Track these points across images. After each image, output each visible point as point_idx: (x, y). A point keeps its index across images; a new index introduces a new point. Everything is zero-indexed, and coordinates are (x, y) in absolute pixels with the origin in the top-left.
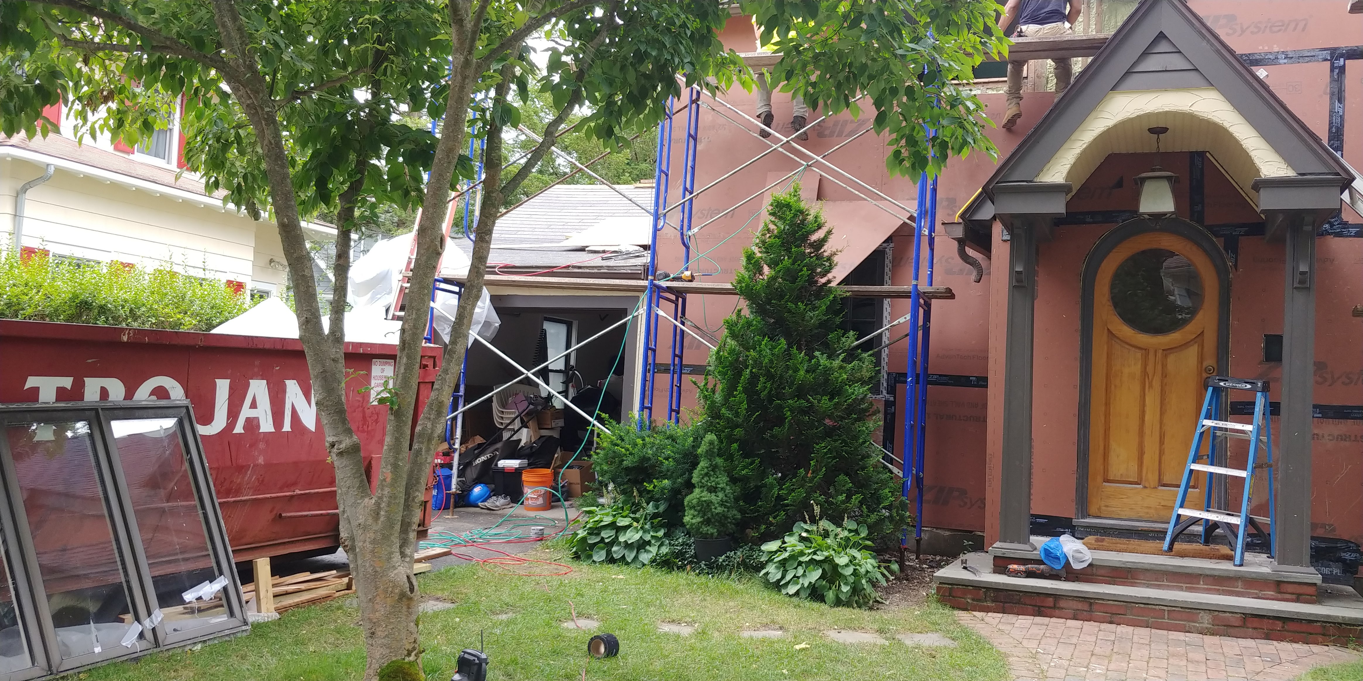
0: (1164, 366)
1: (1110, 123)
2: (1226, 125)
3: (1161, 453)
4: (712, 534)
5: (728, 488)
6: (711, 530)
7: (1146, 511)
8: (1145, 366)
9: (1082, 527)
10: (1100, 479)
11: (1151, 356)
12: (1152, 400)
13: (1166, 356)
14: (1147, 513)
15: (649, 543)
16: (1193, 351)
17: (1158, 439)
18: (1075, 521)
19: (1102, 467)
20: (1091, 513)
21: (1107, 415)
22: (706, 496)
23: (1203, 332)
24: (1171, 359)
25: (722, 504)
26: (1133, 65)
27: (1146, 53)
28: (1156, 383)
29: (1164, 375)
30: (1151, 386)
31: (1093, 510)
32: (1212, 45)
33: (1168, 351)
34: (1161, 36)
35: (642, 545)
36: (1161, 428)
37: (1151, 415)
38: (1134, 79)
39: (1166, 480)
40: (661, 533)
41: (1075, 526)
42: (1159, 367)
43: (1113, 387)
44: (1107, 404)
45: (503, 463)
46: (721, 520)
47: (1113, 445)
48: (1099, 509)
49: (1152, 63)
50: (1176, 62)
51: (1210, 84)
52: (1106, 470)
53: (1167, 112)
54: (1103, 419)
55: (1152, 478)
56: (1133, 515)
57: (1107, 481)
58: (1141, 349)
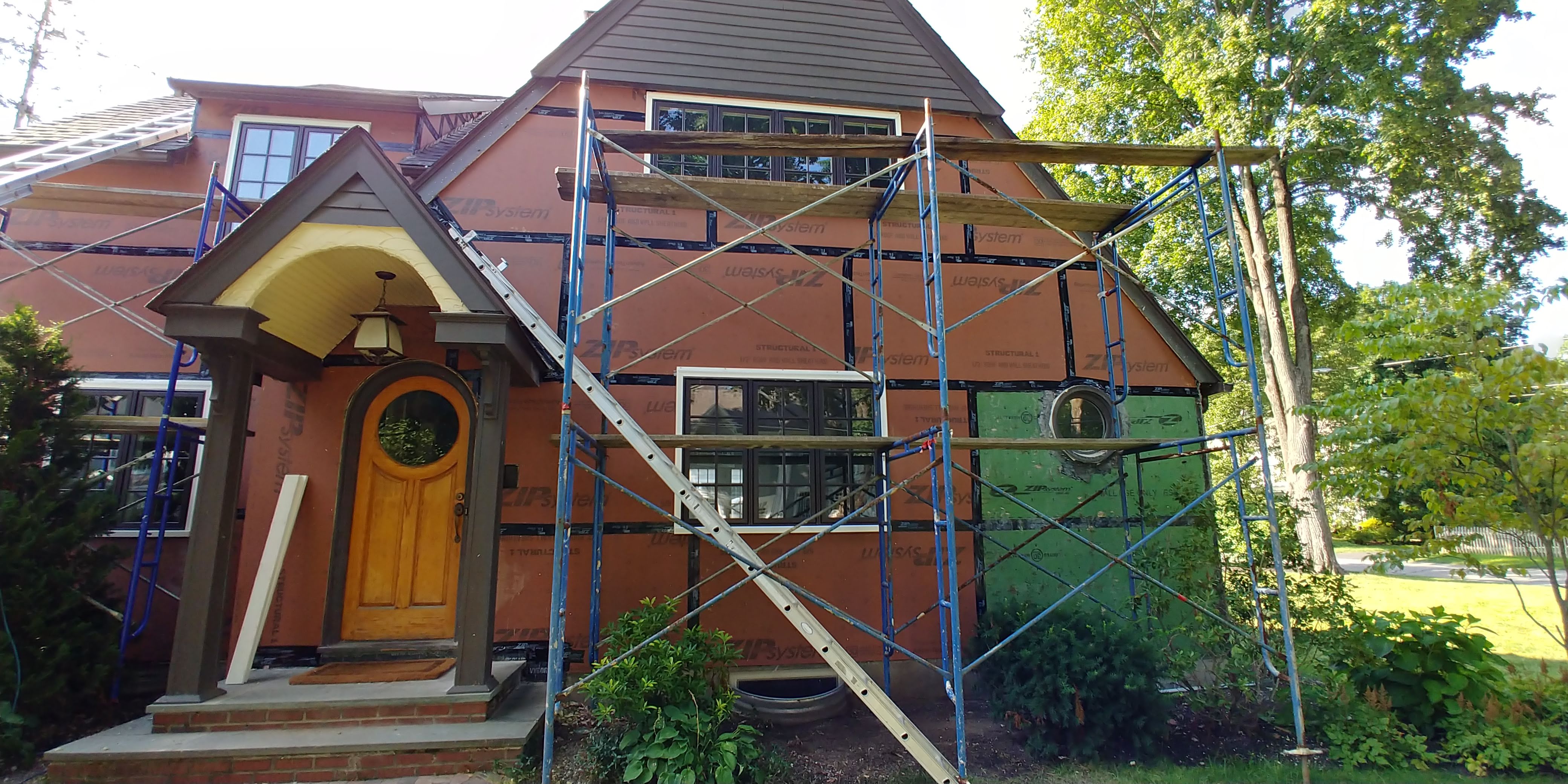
0: (421, 494)
3: (414, 573)
7: (397, 630)
8: (405, 495)
10: (355, 604)
11: (411, 484)
12: (409, 526)
13: (422, 486)
14: (398, 632)
16: (447, 481)
17: (412, 562)
18: (320, 649)
19: (358, 593)
20: (343, 639)
21: (367, 541)
23: (456, 464)
24: (429, 488)
26: (328, 201)
27: (343, 190)
28: (414, 510)
29: (421, 502)
30: (408, 513)
31: (346, 634)
32: (402, 189)
33: (426, 481)
34: (357, 178)
36: (415, 551)
37: (407, 540)
38: (328, 213)
39: (417, 600)
41: (320, 654)
42: (417, 495)
43: (374, 516)
44: (367, 532)
47: (371, 571)
48: (352, 633)
49: (348, 201)
50: (369, 202)
51: (399, 224)
52: (361, 595)
53: (358, 246)
55: (404, 598)
57: (362, 604)
58: (402, 480)
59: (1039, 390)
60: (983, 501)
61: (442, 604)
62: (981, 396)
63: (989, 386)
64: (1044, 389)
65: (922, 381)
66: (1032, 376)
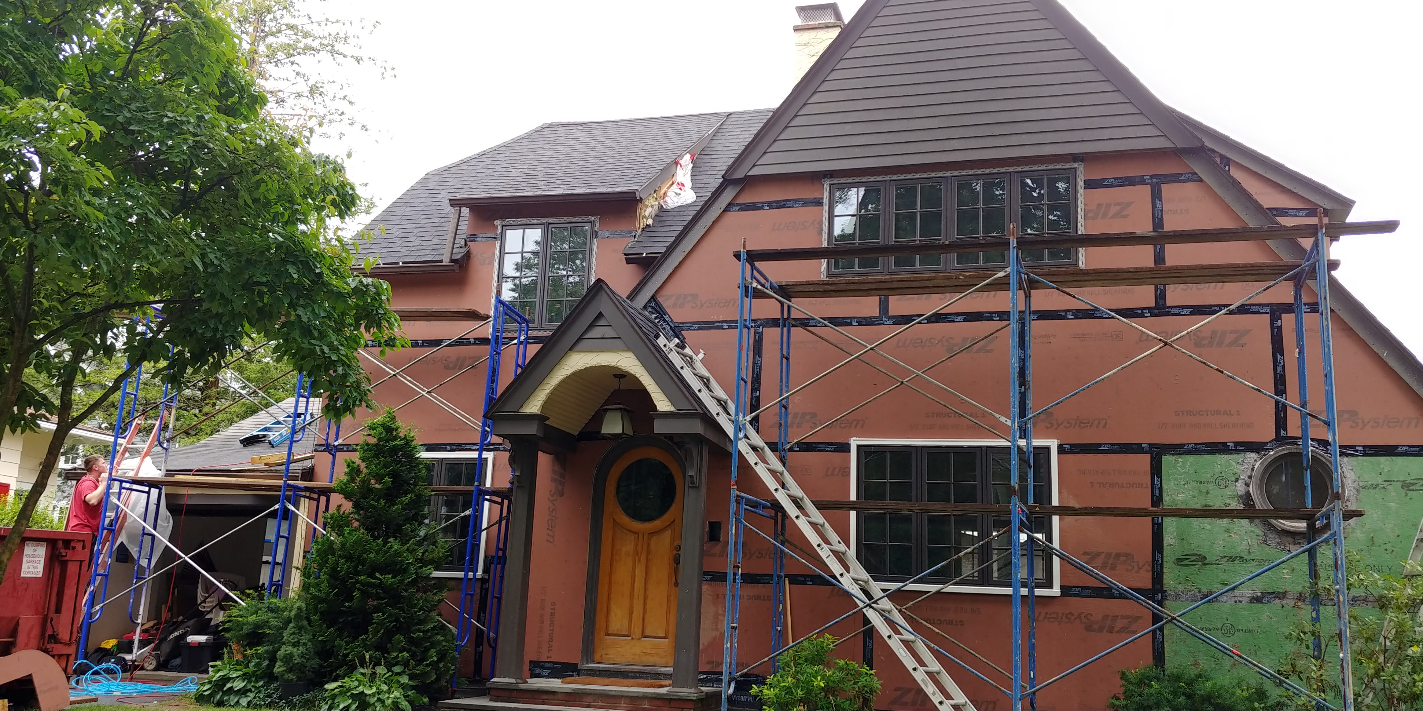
0: (648, 545)
1: (569, 373)
2: (638, 376)
3: (644, 612)
4: (292, 679)
5: (309, 643)
6: (291, 676)
7: (633, 657)
8: (636, 546)
9: (585, 670)
10: (603, 633)
11: (641, 536)
12: (640, 571)
13: (649, 539)
15: (250, 690)
16: (666, 535)
17: (642, 601)
18: (579, 667)
19: (605, 624)
20: (595, 660)
21: (610, 583)
22: (290, 649)
23: (674, 520)
24: (654, 539)
25: (302, 656)
26: (583, 334)
27: (592, 326)
28: (643, 557)
29: (649, 552)
30: (639, 561)
31: (597, 657)
32: (629, 322)
33: (652, 534)
34: (600, 315)
35: (243, 692)
36: (645, 593)
37: (639, 584)
38: (584, 343)
39: (647, 633)
40: (261, 683)
41: (580, 670)
42: (646, 546)
45: (192, 639)
46: (300, 669)
47: (613, 607)
48: (601, 656)
49: (596, 332)
50: (609, 332)
51: (628, 349)
52: (607, 626)
53: (604, 366)
54: (607, 586)
55: (637, 631)
56: (623, 661)
57: (608, 634)
58: (634, 533)
59: (1238, 452)
60: (1165, 571)
61: (665, 638)
62: (1167, 460)
63: (1177, 449)
64: (1244, 451)
65: (1100, 445)
66: (1230, 437)
